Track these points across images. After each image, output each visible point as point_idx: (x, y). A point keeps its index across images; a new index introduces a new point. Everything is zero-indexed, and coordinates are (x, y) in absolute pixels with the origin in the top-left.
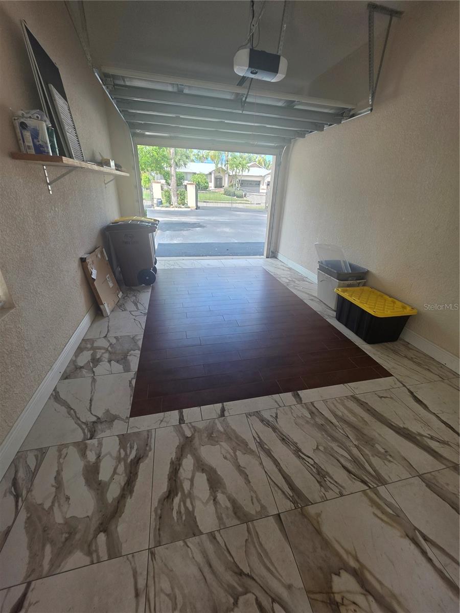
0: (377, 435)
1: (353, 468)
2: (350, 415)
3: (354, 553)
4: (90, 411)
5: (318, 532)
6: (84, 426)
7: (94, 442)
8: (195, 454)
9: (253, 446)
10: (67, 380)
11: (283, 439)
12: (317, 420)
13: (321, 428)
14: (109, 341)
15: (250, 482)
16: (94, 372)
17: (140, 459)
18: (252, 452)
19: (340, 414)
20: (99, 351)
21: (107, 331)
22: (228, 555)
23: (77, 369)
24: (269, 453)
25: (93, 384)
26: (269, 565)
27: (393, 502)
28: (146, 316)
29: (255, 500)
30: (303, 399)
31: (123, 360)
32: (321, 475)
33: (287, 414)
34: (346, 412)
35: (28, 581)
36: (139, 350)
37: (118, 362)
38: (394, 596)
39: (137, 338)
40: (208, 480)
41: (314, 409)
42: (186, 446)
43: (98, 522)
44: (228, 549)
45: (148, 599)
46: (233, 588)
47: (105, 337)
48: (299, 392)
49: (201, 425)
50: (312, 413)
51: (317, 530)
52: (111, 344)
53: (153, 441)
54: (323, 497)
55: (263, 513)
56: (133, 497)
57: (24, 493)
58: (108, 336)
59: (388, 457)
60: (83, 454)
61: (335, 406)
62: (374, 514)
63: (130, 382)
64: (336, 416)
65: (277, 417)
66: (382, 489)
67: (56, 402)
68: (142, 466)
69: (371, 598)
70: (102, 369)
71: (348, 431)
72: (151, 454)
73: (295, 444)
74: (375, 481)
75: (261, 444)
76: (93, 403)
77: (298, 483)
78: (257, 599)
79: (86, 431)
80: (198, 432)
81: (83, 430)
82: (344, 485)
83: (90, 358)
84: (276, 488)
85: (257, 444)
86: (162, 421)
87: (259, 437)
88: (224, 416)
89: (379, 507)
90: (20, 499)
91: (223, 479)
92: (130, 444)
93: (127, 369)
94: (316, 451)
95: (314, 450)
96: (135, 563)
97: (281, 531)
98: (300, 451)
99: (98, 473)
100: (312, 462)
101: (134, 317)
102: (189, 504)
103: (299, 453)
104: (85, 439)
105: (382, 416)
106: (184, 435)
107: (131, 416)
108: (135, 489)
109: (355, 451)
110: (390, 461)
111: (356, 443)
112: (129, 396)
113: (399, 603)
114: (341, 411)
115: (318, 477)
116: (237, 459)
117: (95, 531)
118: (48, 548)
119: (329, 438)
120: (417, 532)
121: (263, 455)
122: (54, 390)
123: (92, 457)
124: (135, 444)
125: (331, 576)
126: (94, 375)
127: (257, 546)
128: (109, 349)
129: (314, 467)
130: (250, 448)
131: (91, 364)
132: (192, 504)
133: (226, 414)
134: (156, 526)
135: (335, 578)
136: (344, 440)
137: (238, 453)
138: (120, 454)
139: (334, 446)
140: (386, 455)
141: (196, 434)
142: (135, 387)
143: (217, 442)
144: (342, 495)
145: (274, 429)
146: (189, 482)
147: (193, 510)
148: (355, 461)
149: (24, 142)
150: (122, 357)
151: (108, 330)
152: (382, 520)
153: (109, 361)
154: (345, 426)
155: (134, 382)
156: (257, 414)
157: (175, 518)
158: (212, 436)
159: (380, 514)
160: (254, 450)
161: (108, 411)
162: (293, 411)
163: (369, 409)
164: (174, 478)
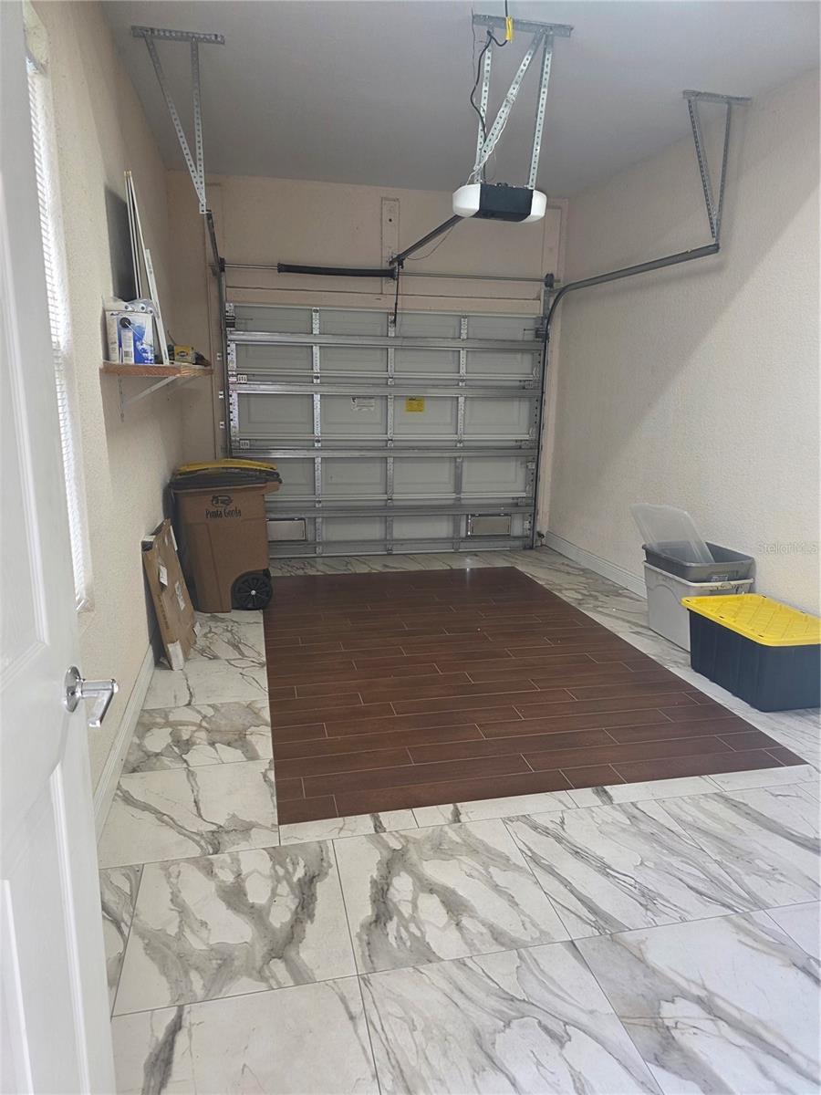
0: (759, 848)
1: (708, 889)
2: (708, 821)
3: (699, 981)
4: (200, 816)
5: (641, 960)
6: (197, 838)
7: (224, 857)
8: (412, 871)
9: (520, 860)
10: (136, 774)
11: (577, 852)
12: (642, 826)
13: (652, 837)
14: (199, 712)
15: (517, 905)
16: (185, 761)
17: (314, 877)
18: (518, 868)
19: (690, 819)
20: (186, 727)
21: (188, 695)
22: (489, 981)
23: (149, 756)
24: (550, 871)
25: (191, 778)
26: (556, 991)
27: (776, 928)
28: (265, 668)
29: (528, 925)
30: (614, 798)
31: (239, 740)
32: (647, 899)
33: (583, 819)
34: (702, 816)
35: (177, 1003)
36: (266, 725)
37: (229, 744)
38: (761, 1022)
39: (259, 706)
40: (443, 902)
41: (636, 812)
42: (394, 862)
43: (265, 949)
44: (489, 977)
45: (369, 1022)
46: (501, 1012)
47: (189, 704)
48: (607, 788)
49: (418, 835)
50: (632, 818)
51: (639, 959)
52: (204, 717)
53: (331, 855)
54: (650, 923)
55: (545, 938)
56: (315, 922)
57: (126, 917)
58: (192, 703)
59: (779, 877)
60: (210, 872)
61: (681, 808)
62: (740, 941)
63: (265, 776)
64: (679, 821)
65: (563, 822)
66: (758, 915)
67: (128, 804)
68: (320, 888)
69: (721, 1023)
70: (200, 756)
71: (703, 841)
72: (332, 871)
73: (600, 859)
74: (746, 904)
75: (535, 859)
76: (201, 805)
77: (606, 905)
78: (540, 1022)
79: (203, 843)
80: (414, 843)
81: (198, 843)
82: (688, 909)
83: (169, 740)
84: (566, 912)
85: (528, 859)
86: (341, 829)
87: (530, 850)
88: (459, 821)
89: (748, 933)
90: (123, 925)
91: (469, 901)
92: (291, 859)
93: (252, 756)
94: (640, 868)
95: (636, 867)
96: (339, 989)
97: (576, 958)
98: (610, 868)
99: (245, 895)
100: (633, 882)
101: (240, 670)
102: (413, 928)
103: (608, 870)
104: (205, 853)
105: (774, 822)
106: (389, 847)
107: (280, 823)
108: (316, 912)
109: (714, 868)
110: (779, 881)
111: (718, 858)
112: (269, 795)
113: (766, 1028)
114: (691, 814)
115: (643, 900)
116: (491, 877)
117: (263, 957)
118: (194, 976)
119: (665, 851)
120: (812, 960)
121: (538, 872)
122: (118, 789)
123: (227, 877)
124: (300, 859)
125: (660, 1003)
126: (188, 765)
127: (537, 974)
128: (204, 724)
129: (635, 888)
130: (514, 864)
131: (176, 749)
132: (420, 929)
133: (463, 818)
134: (363, 952)
135: (665, 1005)
136: (693, 854)
137: (492, 869)
138: (276, 871)
139: (675, 861)
140: (773, 874)
141: (411, 846)
142: (277, 782)
143: (452, 855)
144: (683, 920)
145: (559, 839)
146: (410, 905)
147: (424, 937)
148: (713, 880)
149: (120, 346)
150: (236, 737)
151: (191, 693)
152: (753, 948)
153: (212, 744)
154: (696, 835)
155: (272, 775)
156: (525, 819)
157: (394, 944)
158: (439, 848)
159: (749, 941)
160: (521, 865)
161: (234, 816)
162: (594, 814)
163: (749, 812)
164: (381, 900)
